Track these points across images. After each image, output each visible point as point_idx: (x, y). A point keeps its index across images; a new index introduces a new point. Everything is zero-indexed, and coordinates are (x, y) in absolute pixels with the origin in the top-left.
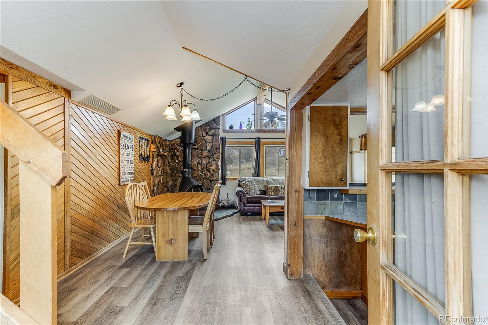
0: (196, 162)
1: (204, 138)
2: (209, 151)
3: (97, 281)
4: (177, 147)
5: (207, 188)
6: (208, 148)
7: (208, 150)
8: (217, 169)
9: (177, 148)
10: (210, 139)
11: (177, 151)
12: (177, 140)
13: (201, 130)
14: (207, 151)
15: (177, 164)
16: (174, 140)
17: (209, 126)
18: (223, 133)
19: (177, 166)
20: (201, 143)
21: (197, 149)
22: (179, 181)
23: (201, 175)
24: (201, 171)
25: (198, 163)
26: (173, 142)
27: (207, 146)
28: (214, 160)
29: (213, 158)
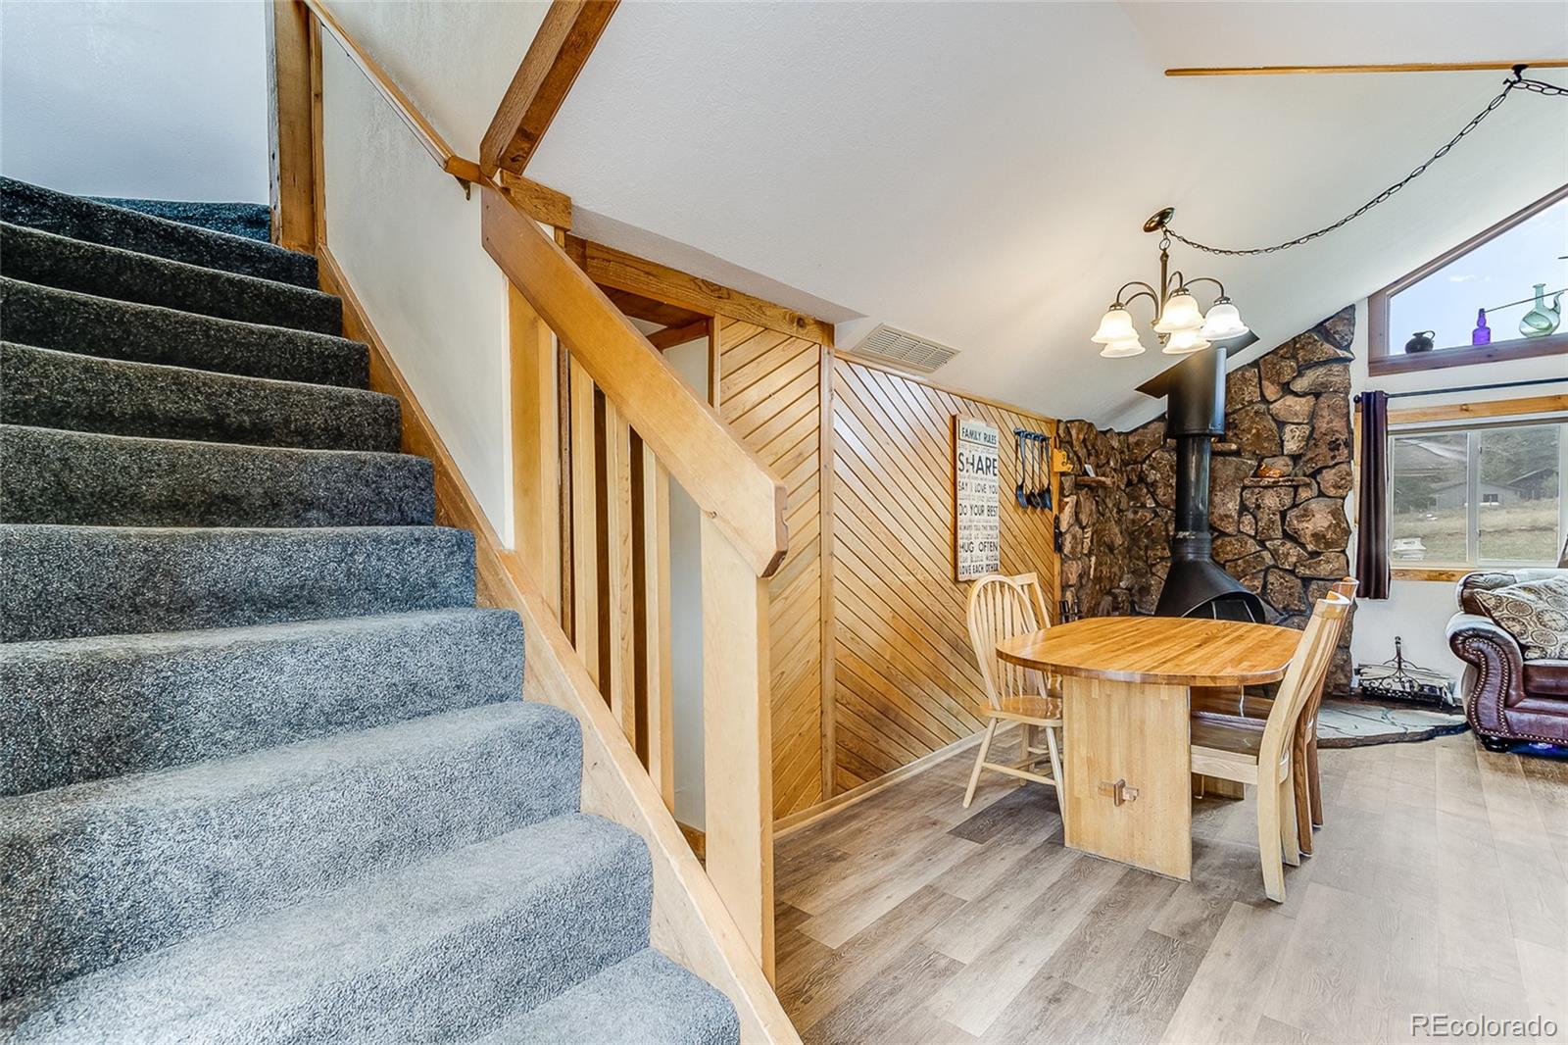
0: (1232, 507)
1: (1269, 409)
2: (1295, 458)
3: (893, 854)
4: (1153, 452)
5: (1284, 608)
6: (1291, 446)
7: (1288, 455)
8: (1334, 532)
9: (1150, 455)
10: (1298, 408)
11: (1153, 467)
12: (1153, 426)
13: (1256, 380)
14: (1287, 459)
15: (1149, 515)
16: (1141, 430)
17: (1294, 357)
18: (1370, 376)
19: (1151, 520)
20: (1254, 431)
21: (1237, 453)
22: (1159, 574)
23: (1257, 556)
24: (1254, 538)
25: (1243, 508)
26: (1137, 438)
27: (1287, 436)
28: (1321, 494)
29: (1315, 486)
